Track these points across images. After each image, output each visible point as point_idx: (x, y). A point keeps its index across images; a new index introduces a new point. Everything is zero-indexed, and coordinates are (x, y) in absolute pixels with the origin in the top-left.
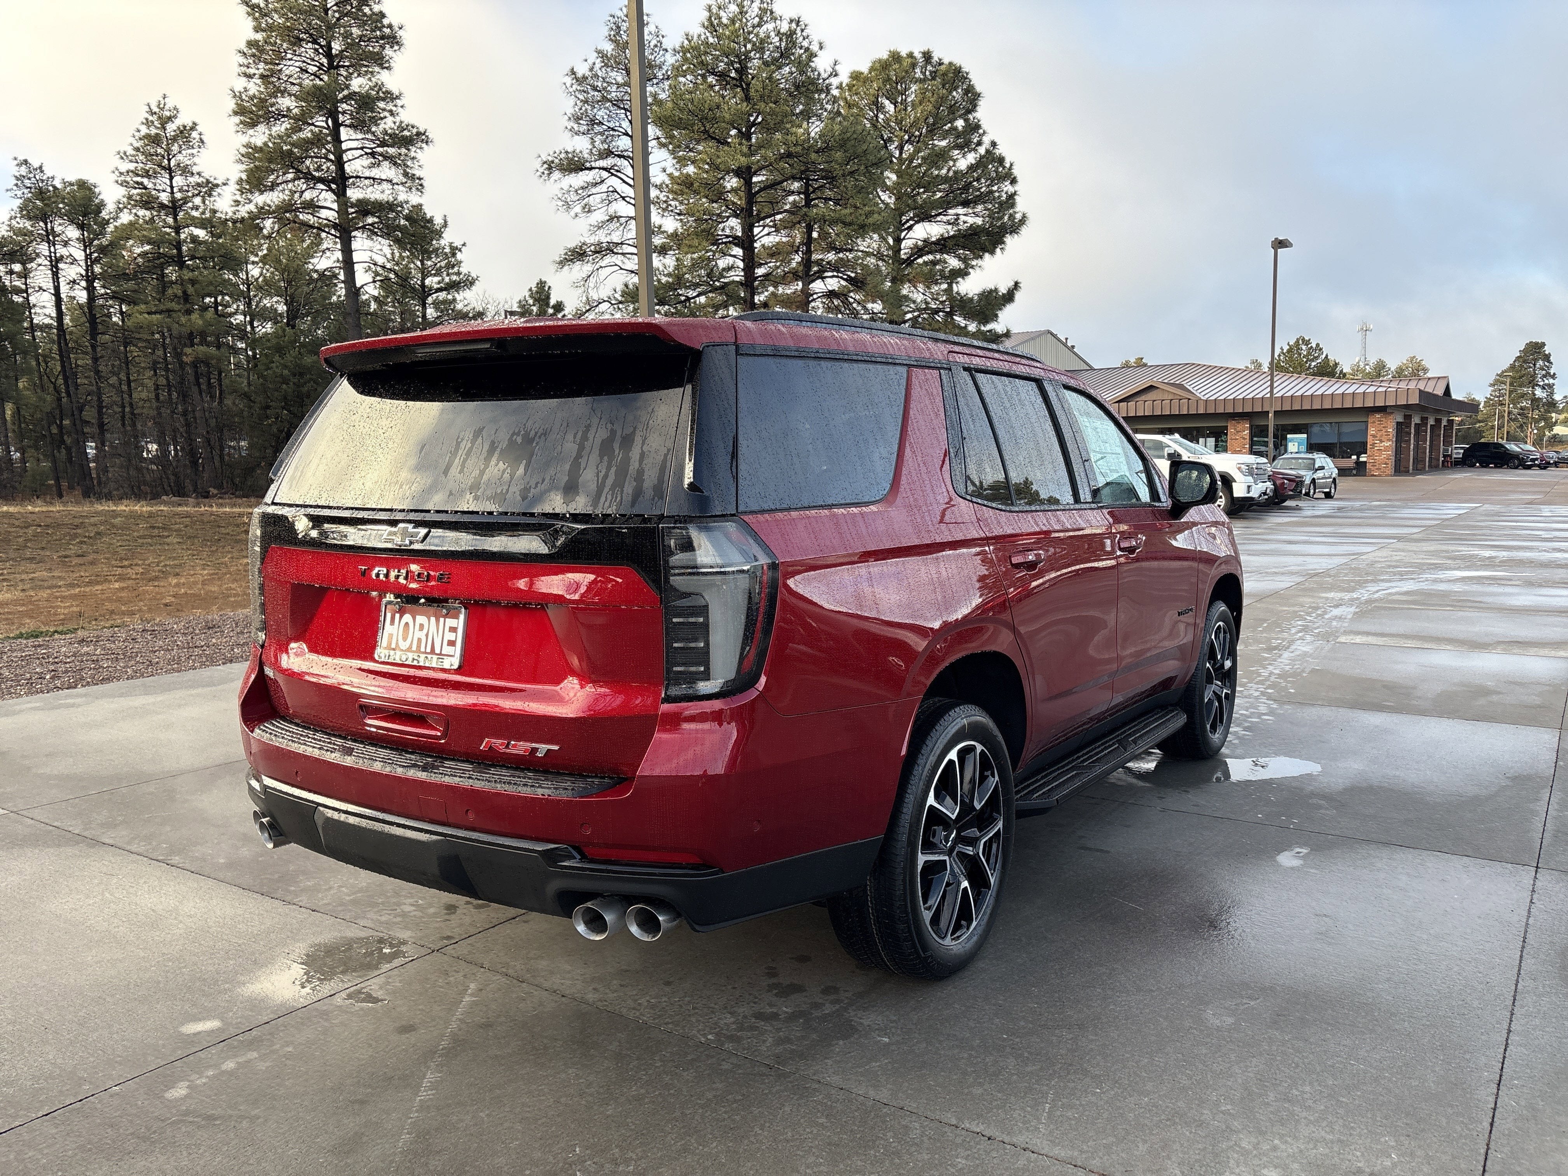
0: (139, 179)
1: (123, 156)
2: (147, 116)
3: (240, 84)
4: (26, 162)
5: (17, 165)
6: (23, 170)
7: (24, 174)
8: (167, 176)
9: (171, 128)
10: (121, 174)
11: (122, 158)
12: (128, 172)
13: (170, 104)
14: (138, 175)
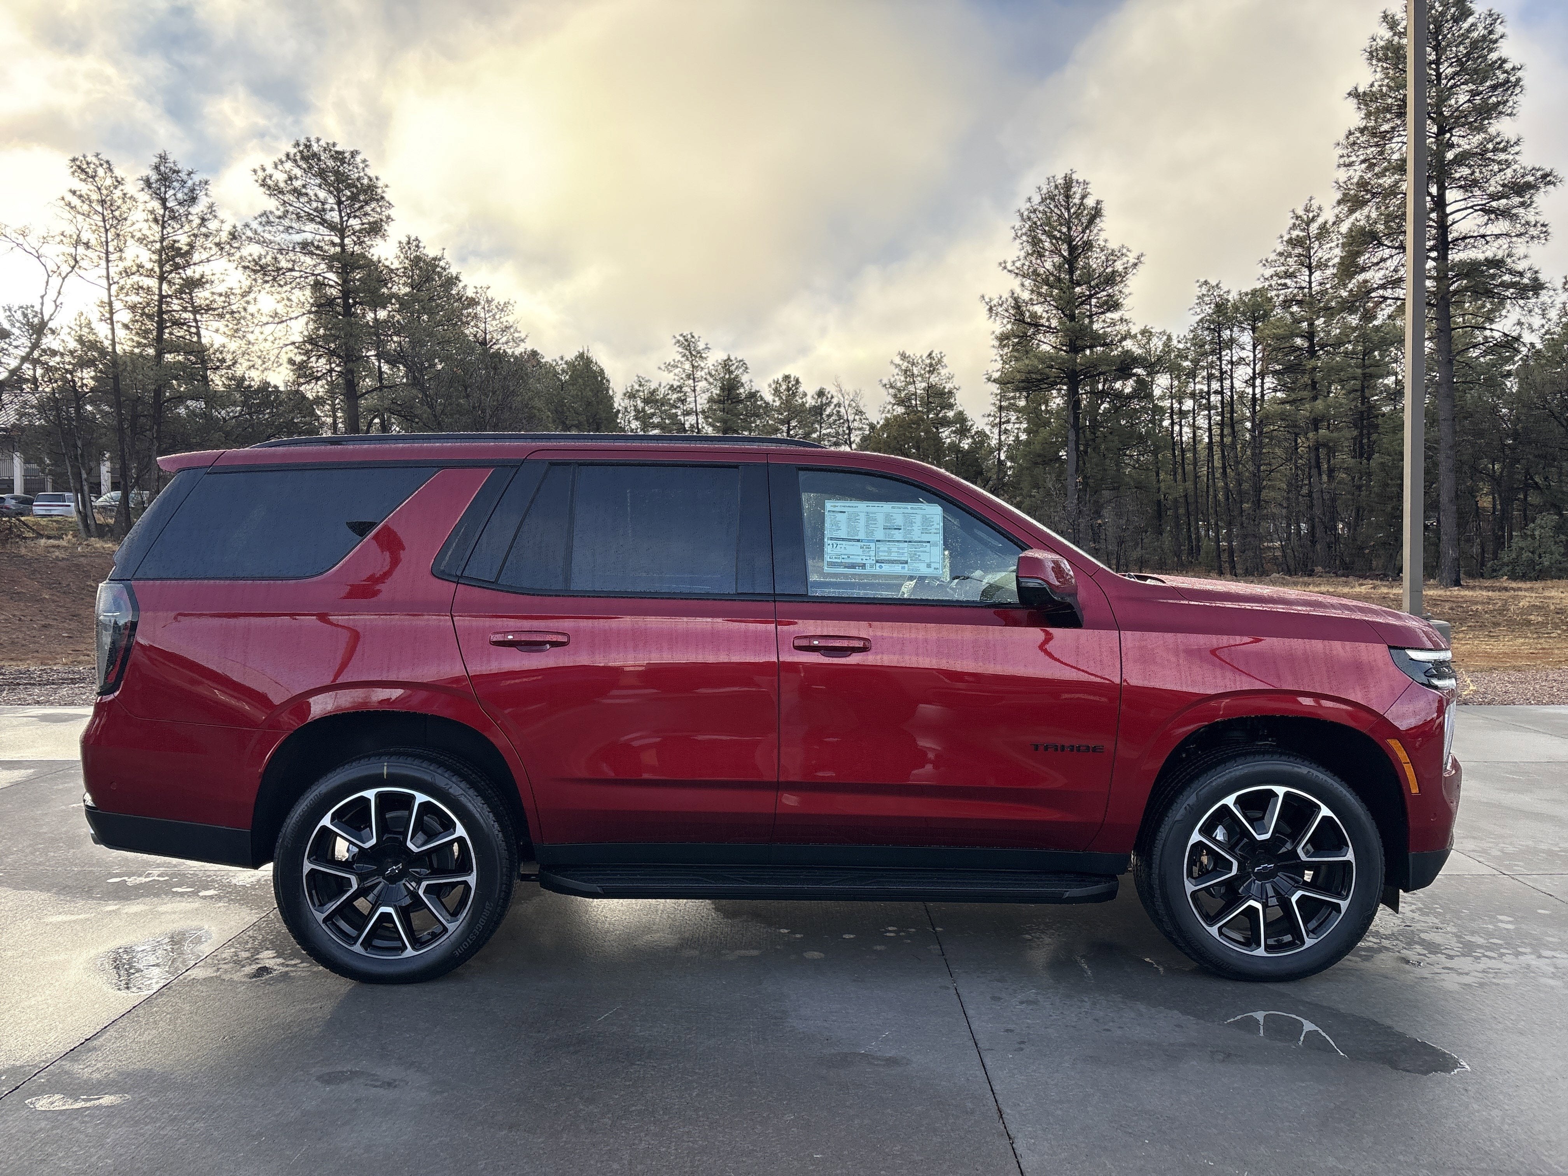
0: (1283, 281)
1: (1266, 263)
2: (1294, 221)
3: (1342, 175)
4: (1206, 283)
5: (1200, 286)
6: (1204, 290)
7: (1205, 293)
8: (1307, 273)
9: (1314, 228)
10: (1267, 279)
11: (1264, 265)
12: (1272, 277)
13: (1315, 204)
14: (1280, 278)
